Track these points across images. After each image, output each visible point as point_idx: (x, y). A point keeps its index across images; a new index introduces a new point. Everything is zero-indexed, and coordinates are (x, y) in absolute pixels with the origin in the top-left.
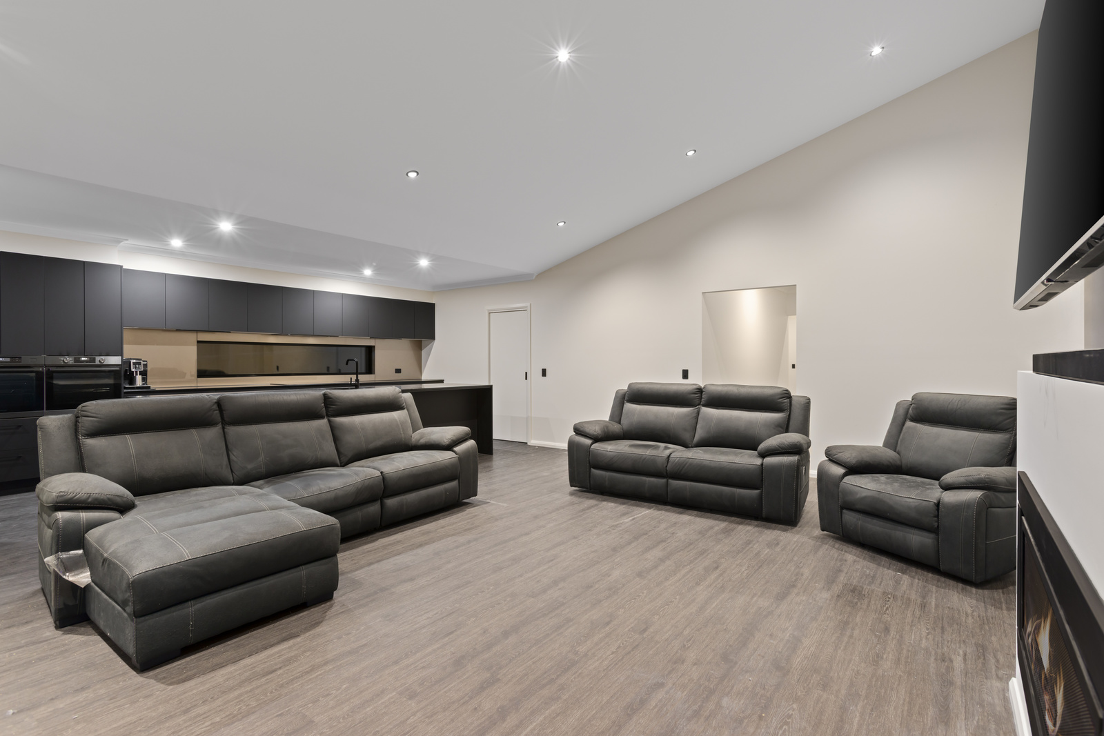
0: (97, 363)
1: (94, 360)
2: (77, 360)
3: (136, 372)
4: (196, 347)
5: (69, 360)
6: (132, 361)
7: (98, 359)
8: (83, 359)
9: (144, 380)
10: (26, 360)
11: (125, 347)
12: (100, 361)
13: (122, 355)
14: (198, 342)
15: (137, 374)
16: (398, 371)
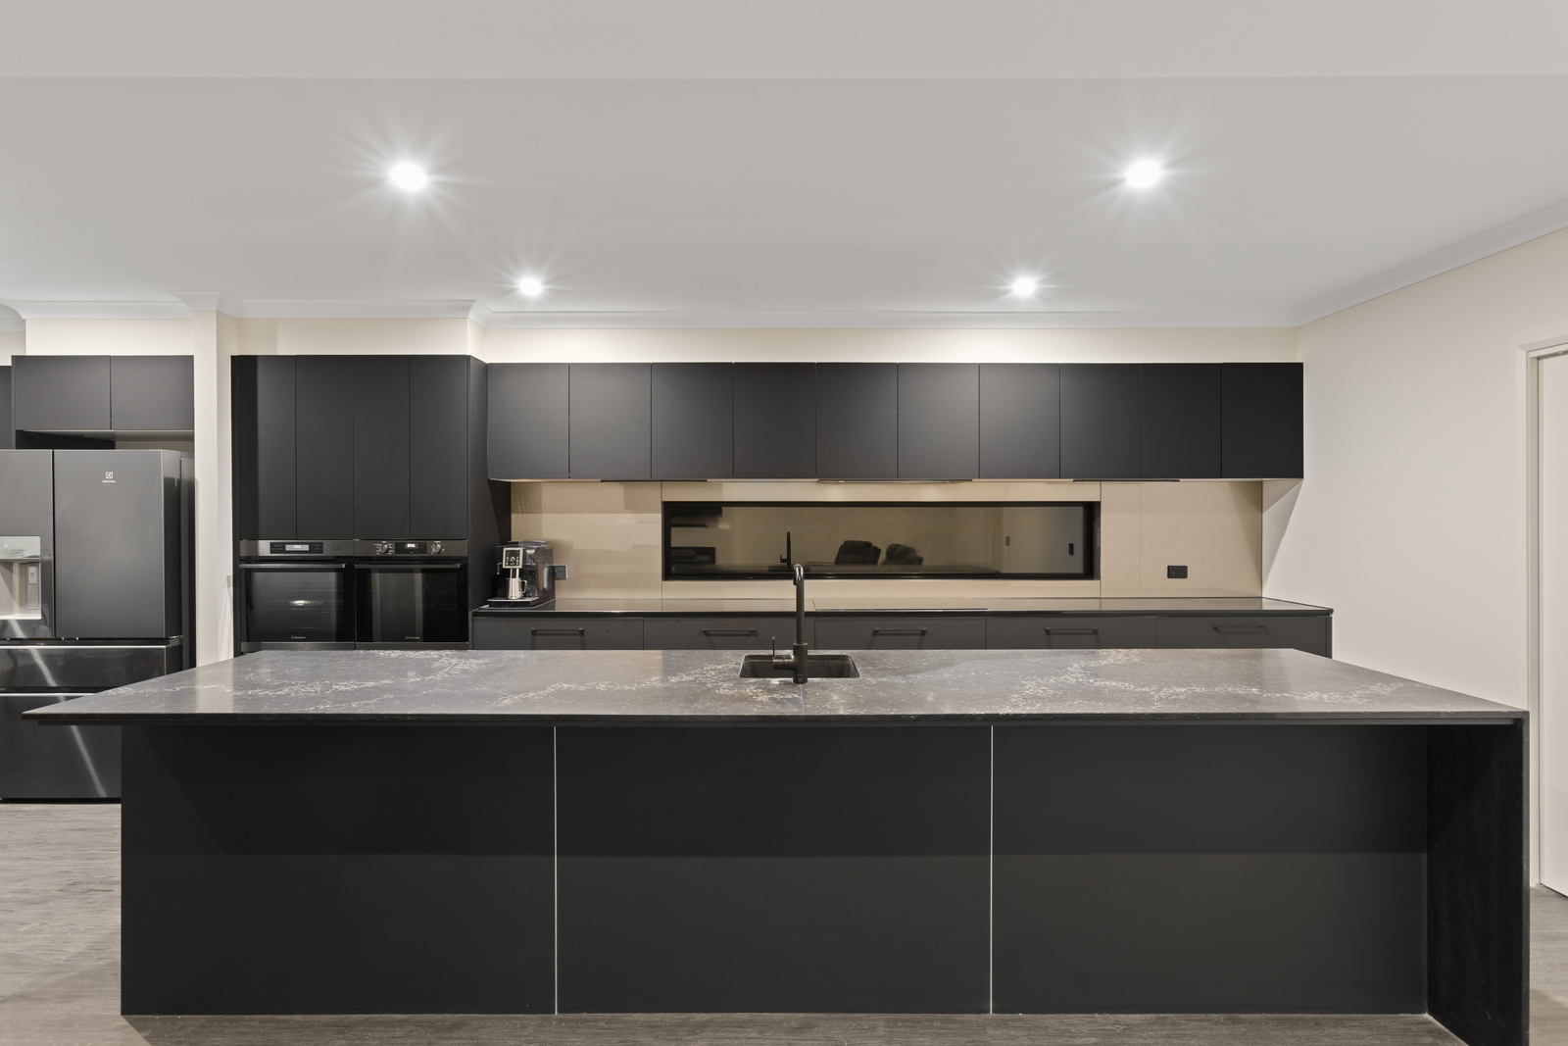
1: (423, 549)
2: (400, 548)
3: (514, 570)
4: (660, 515)
6: (505, 549)
8: (409, 545)
9: (522, 586)
14: (665, 504)
15: (513, 576)
16: (1177, 572)
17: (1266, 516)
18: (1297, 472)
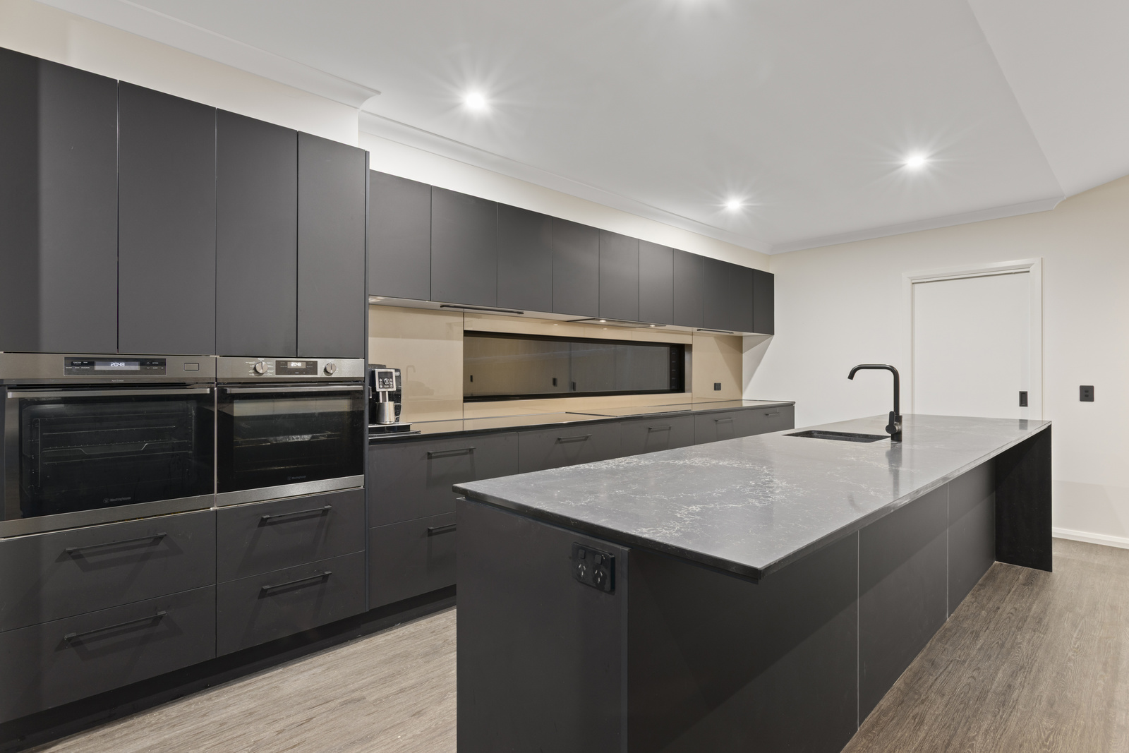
0: (320, 374)
1: (312, 368)
2: (281, 368)
3: (384, 393)
4: (462, 342)
5: (267, 368)
6: (377, 371)
7: (322, 363)
8: (293, 365)
9: (397, 410)
10: (177, 368)
11: (372, 341)
12: (325, 370)
13: (365, 357)
14: (467, 333)
15: (384, 400)
16: (717, 387)
17: (745, 356)
18: (771, 331)
